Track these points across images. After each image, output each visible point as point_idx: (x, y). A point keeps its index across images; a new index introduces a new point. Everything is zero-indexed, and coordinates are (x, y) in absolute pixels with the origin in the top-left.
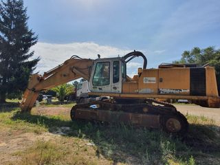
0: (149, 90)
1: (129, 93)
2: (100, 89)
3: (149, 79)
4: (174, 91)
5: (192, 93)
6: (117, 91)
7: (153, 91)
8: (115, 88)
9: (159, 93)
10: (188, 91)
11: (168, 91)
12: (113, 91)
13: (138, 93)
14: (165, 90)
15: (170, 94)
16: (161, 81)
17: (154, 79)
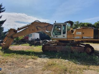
0: (78, 37)
1: (70, 39)
2: (56, 37)
3: (79, 33)
4: (88, 38)
5: (94, 38)
6: (65, 37)
7: (80, 37)
8: (64, 36)
9: (82, 38)
10: (93, 37)
11: (86, 37)
12: (63, 37)
13: (74, 38)
14: (85, 37)
15: (87, 39)
16: (83, 34)
17: (81, 33)
